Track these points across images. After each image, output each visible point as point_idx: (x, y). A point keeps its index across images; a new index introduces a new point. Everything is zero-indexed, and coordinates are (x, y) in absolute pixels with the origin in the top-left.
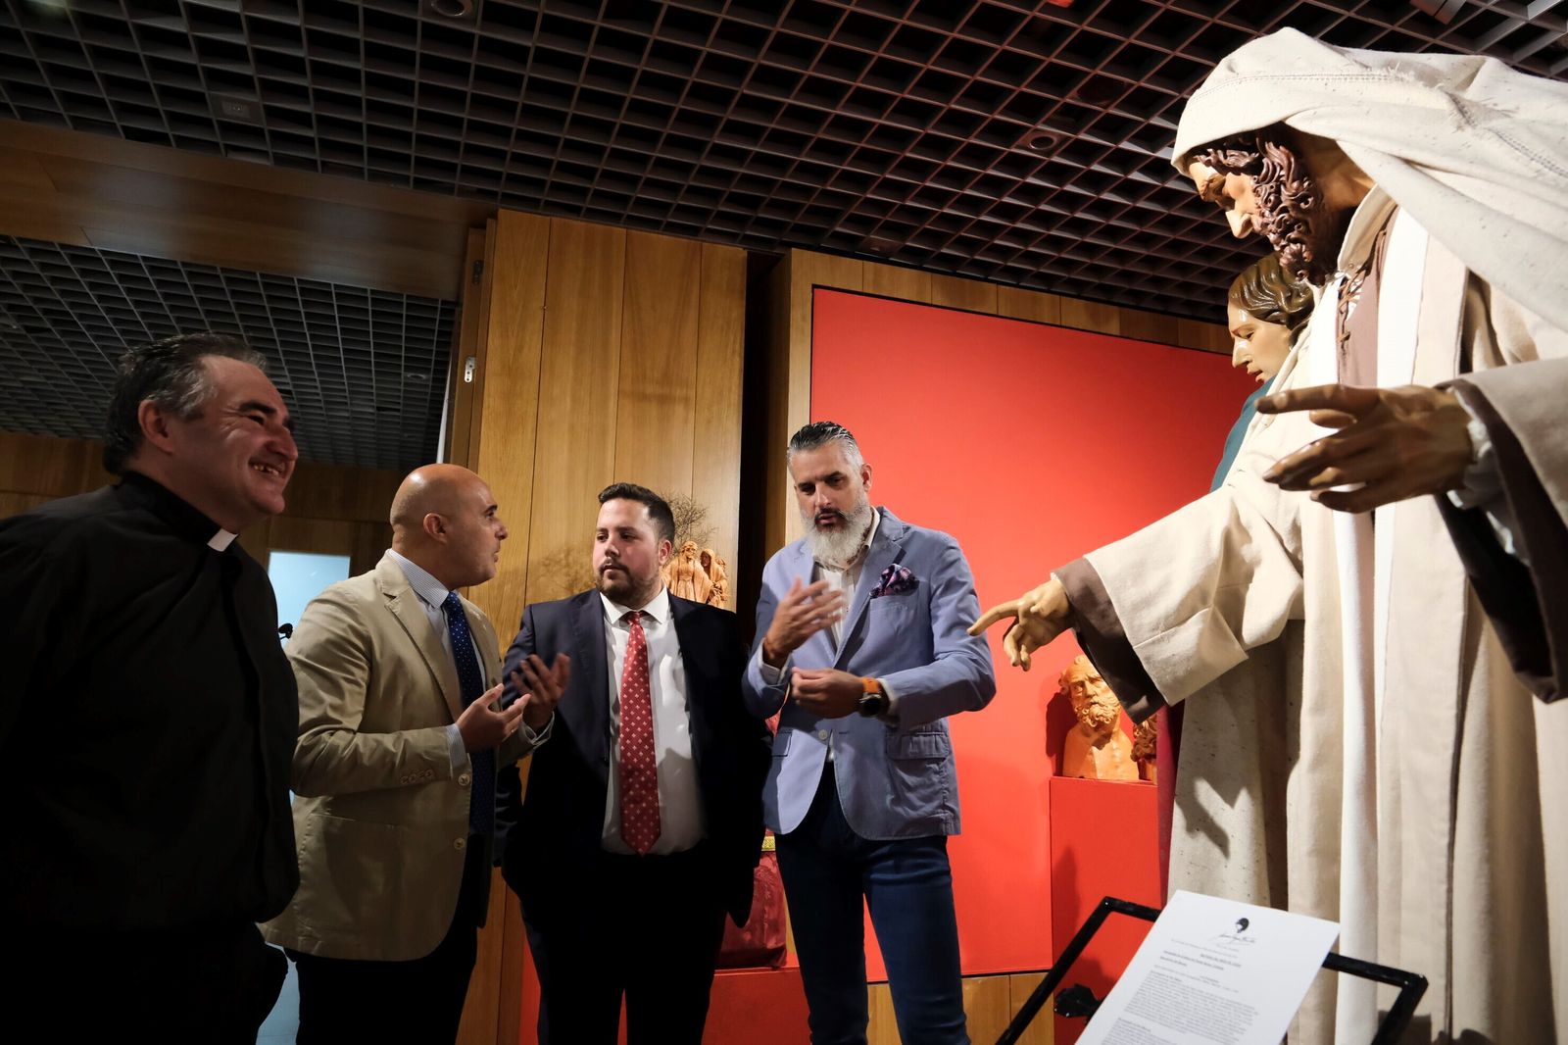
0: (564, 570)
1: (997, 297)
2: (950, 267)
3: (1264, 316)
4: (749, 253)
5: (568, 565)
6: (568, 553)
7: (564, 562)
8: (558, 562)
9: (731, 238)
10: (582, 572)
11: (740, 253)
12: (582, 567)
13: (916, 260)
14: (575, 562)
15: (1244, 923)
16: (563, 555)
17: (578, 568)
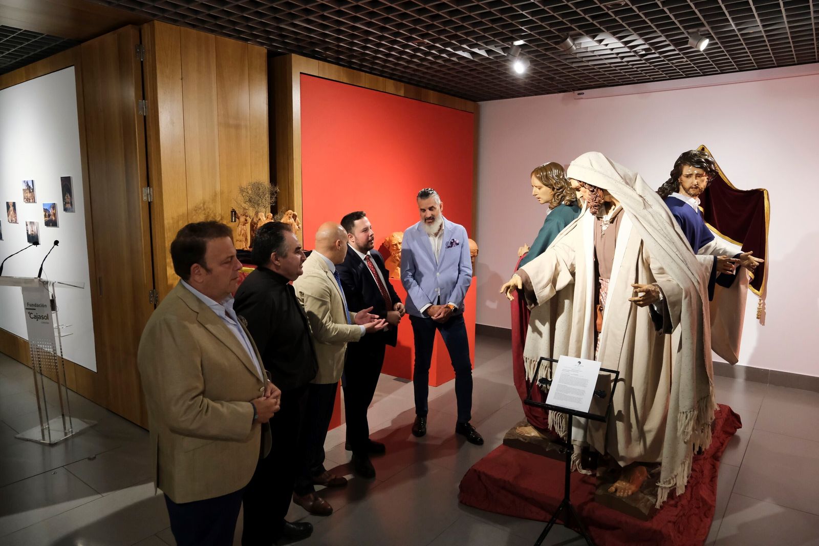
0: (203, 212)
1: (365, 79)
2: (349, 65)
3: (546, 186)
4: (268, 50)
5: (204, 209)
6: (204, 204)
7: (202, 208)
8: (200, 208)
9: (262, 44)
10: (210, 212)
11: (264, 50)
12: (210, 210)
13: (337, 62)
14: (207, 208)
15: (580, 362)
16: (202, 205)
17: (209, 210)
